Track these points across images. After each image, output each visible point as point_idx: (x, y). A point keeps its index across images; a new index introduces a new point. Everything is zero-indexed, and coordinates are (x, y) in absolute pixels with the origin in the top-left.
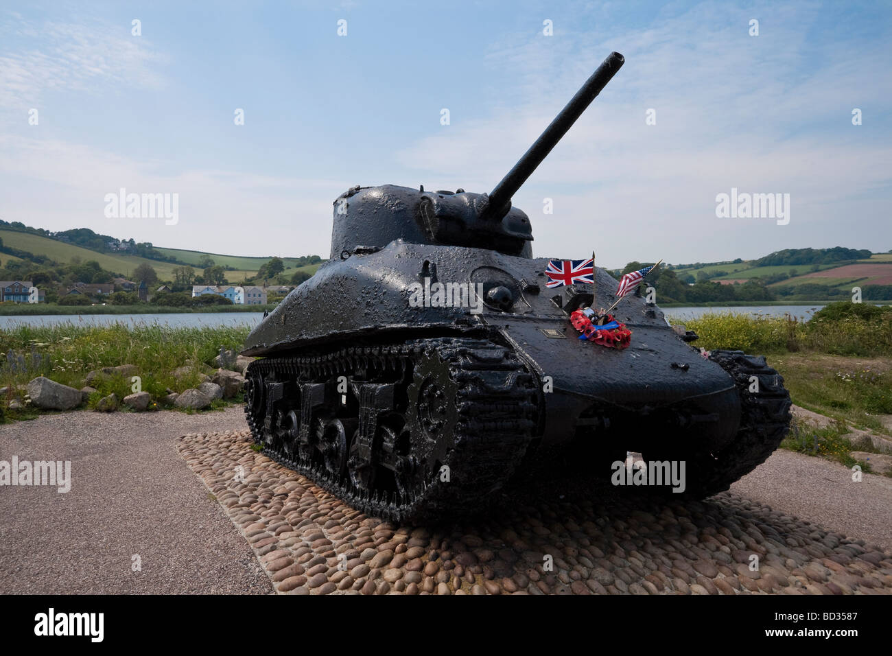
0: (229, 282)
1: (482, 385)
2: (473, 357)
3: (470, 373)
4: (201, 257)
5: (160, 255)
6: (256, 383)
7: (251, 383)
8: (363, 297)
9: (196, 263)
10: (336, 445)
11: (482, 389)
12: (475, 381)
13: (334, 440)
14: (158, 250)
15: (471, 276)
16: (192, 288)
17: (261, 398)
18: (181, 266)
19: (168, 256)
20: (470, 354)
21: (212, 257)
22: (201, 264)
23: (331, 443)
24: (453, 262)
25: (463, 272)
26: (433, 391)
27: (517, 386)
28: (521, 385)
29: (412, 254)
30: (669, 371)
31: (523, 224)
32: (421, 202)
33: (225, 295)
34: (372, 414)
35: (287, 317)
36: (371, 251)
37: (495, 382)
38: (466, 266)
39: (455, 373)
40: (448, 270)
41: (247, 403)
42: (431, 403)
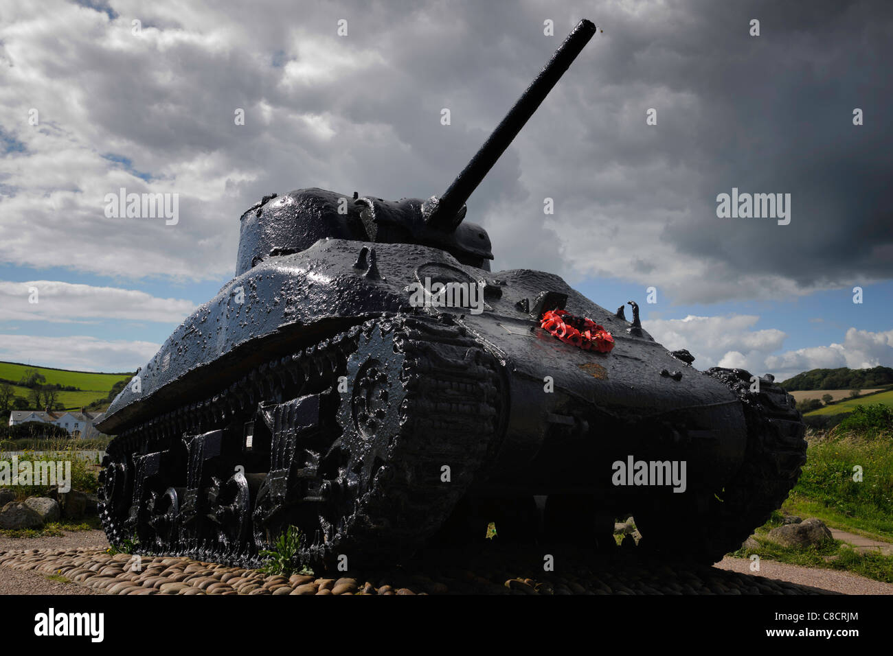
1: (435, 356)
3: (418, 342)
4: (27, 371)
9: (17, 379)
10: (235, 506)
13: (232, 501)
15: (418, 271)
16: (10, 413)
21: (41, 373)
22: (26, 381)
24: (395, 257)
25: (408, 267)
26: (372, 376)
27: (475, 364)
28: (481, 364)
29: (345, 248)
30: (657, 378)
31: (480, 240)
32: (355, 208)
33: (59, 424)
34: (289, 437)
35: (174, 356)
36: (291, 252)
37: (451, 356)
38: (412, 262)
39: (401, 344)
40: (389, 264)
41: (103, 498)
42: (369, 395)
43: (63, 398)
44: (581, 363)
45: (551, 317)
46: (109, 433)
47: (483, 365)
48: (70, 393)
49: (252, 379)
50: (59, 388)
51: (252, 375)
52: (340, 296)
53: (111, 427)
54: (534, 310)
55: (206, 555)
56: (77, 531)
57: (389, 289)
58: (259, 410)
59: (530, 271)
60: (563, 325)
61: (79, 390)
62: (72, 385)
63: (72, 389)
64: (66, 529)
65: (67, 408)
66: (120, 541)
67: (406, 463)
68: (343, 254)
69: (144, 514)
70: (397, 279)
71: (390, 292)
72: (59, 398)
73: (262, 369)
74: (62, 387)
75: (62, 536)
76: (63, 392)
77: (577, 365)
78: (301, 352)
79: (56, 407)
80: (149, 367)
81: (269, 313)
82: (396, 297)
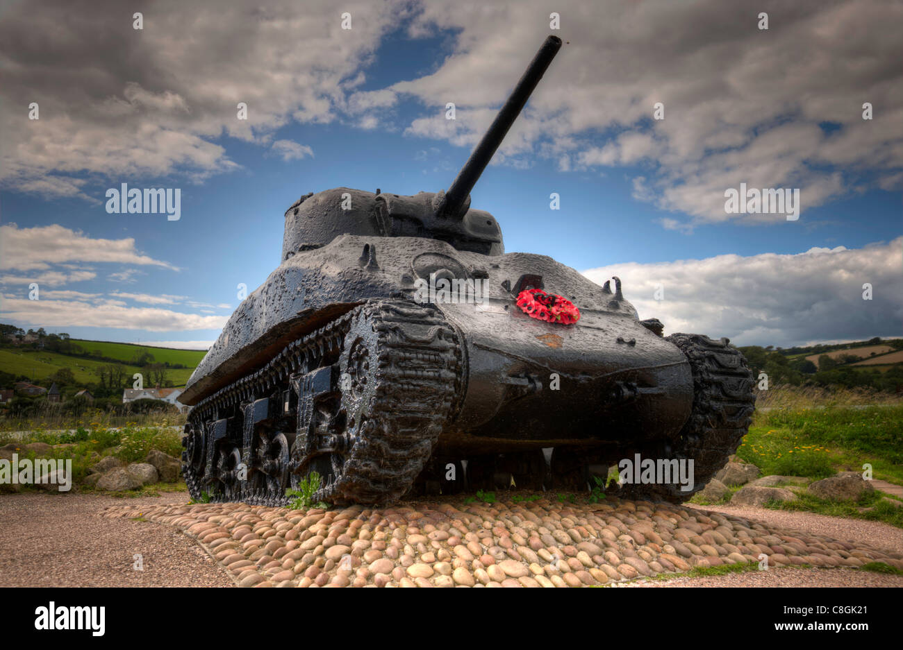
0: (175, 384)
1: (402, 333)
2: (397, 312)
3: (390, 323)
4: (137, 351)
5: (79, 348)
6: (197, 435)
7: (192, 435)
8: (303, 285)
9: (129, 359)
10: (279, 461)
11: (402, 338)
12: (395, 330)
13: (277, 456)
14: (77, 343)
15: (414, 261)
16: (123, 391)
17: (203, 450)
18: (108, 364)
19: (91, 350)
20: (393, 310)
21: (150, 351)
22: (137, 360)
23: (273, 459)
24: (396, 249)
25: (407, 257)
26: (359, 351)
27: (438, 339)
28: (443, 338)
29: (355, 243)
30: (613, 344)
31: (487, 225)
32: (376, 204)
33: (169, 400)
34: (309, 401)
35: (231, 337)
36: (316, 247)
37: (416, 333)
38: (411, 252)
39: (377, 325)
40: (390, 256)
41: (186, 461)
42: (359, 365)
43: (171, 375)
44: (540, 334)
45: (527, 295)
46: (189, 404)
47: (446, 340)
48: (177, 371)
49: (285, 355)
50: (167, 366)
51: (285, 351)
52: (346, 284)
53: (189, 399)
54: (514, 289)
55: (258, 501)
56: (171, 492)
57: (385, 278)
58: (290, 381)
59: (522, 254)
60: (533, 302)
61: (186, 368)
62: (179, 363)
63: (179, 367)
64: (163, 491)
65: (176, 385)
66: (200, 495)
67: (382, 418)
68: (353, 249)
69: (215, 471)
70: (395, 269)
71: (385, 281)
72: (168, 375)
73: (291, 346)
74: (170, 365)
75: (159, 496)
76: (172, 370)
77: (536, 336)
78: (315, 332)
79: (166, 385)
80: (214, 346)
81: (294, 300)
82: (389, 285)
